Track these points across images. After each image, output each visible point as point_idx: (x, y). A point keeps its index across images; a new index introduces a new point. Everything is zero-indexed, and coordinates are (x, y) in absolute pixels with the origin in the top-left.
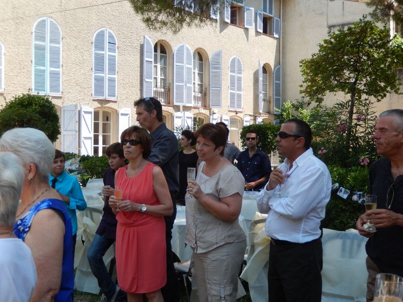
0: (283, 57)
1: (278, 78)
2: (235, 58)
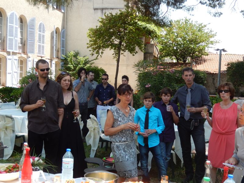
0: (66, 24)
1: (63, 37)
2: (41, 23)
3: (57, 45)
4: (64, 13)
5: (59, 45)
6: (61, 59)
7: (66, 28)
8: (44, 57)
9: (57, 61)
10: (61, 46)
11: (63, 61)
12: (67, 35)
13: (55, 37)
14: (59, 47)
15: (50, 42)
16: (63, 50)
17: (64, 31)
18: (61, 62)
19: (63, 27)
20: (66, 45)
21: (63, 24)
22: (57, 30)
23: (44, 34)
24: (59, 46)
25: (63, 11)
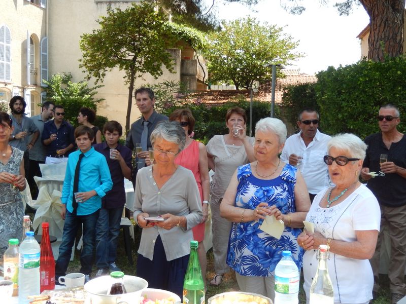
0: (49, 28)
1: (45, 50)
2: (3, 27)
3: (34, 64)
4: (45, 10)
5: (38, 63)
6: (42, 87)
7: (50, 34)
8: (10, 84)
9: (34, 90)
10: (41, 65)
11: (46, 91)
12: (50, 47)
13: (29, 49)
14: (38, 67)
15: (21, 58)
16: (44, 72)
17: (46, 39)
18: (42, 92)
19: (44, 34)
20: (49, 63)
21: (45, 28)
22: (33, 39)
23: (8, 45)
24: (38, 65)
25: (43, 6)
